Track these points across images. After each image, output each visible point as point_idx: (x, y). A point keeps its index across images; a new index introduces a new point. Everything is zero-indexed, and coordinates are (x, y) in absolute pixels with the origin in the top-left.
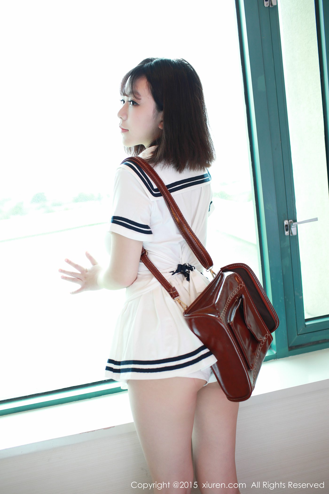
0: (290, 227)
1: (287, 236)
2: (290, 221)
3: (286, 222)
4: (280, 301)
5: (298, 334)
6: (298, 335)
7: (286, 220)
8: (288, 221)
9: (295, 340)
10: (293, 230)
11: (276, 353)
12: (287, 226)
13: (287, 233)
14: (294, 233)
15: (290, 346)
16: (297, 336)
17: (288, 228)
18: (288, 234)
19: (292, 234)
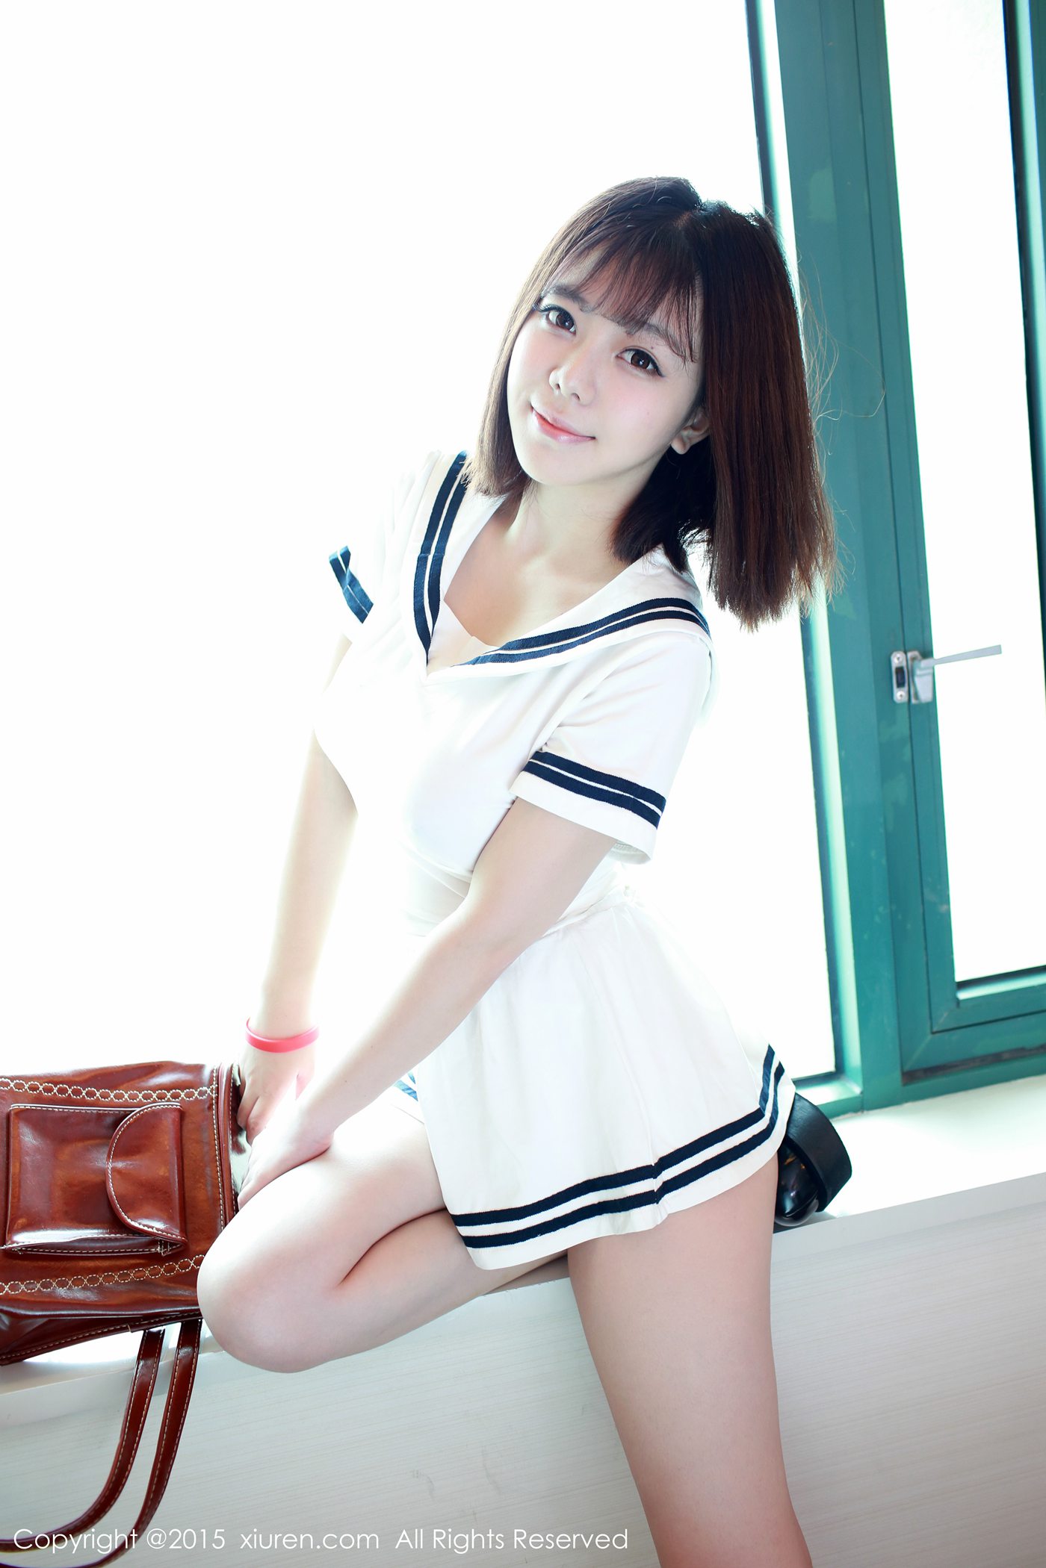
0: (912, 674)
1: (902, 704)
2: (910, 655)
3: (898, 659)
4: (877, 919)
5: (935, 1029)
6: (933, 1033)
7: (897, 650)
8: (906, 653)
9: (925, 1049)
10: (921, 684)
11: (862, 1093)
12: (900, 671)
13: (900, 695)
14: (925, 696)
15: (907, 1068)
16: (929, 1037)
17: (903, 677)
18: (905, 699)
19: (917, 697)
